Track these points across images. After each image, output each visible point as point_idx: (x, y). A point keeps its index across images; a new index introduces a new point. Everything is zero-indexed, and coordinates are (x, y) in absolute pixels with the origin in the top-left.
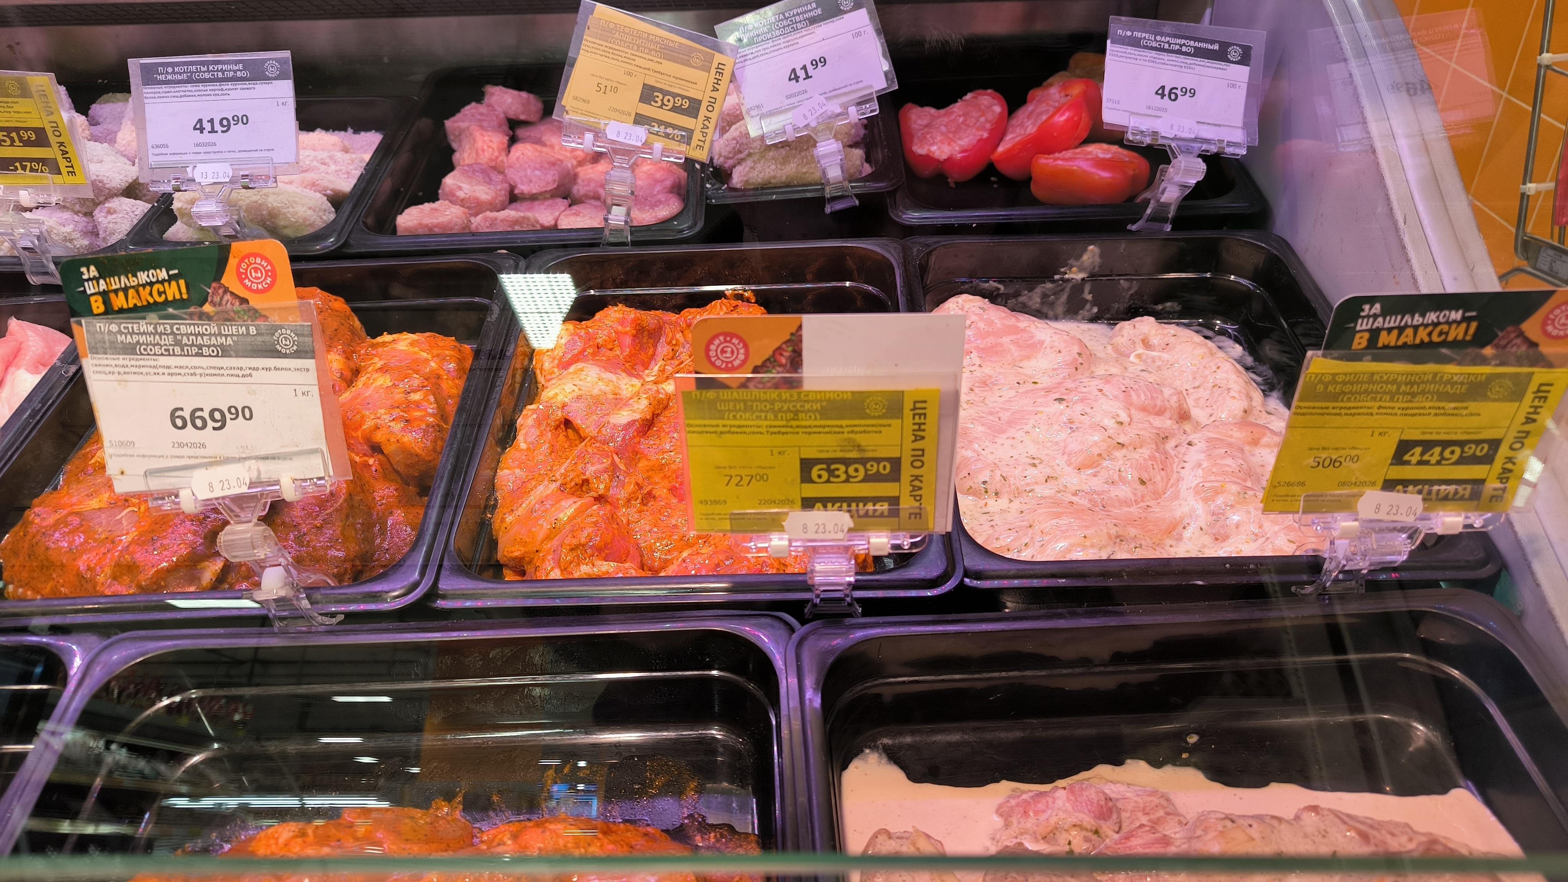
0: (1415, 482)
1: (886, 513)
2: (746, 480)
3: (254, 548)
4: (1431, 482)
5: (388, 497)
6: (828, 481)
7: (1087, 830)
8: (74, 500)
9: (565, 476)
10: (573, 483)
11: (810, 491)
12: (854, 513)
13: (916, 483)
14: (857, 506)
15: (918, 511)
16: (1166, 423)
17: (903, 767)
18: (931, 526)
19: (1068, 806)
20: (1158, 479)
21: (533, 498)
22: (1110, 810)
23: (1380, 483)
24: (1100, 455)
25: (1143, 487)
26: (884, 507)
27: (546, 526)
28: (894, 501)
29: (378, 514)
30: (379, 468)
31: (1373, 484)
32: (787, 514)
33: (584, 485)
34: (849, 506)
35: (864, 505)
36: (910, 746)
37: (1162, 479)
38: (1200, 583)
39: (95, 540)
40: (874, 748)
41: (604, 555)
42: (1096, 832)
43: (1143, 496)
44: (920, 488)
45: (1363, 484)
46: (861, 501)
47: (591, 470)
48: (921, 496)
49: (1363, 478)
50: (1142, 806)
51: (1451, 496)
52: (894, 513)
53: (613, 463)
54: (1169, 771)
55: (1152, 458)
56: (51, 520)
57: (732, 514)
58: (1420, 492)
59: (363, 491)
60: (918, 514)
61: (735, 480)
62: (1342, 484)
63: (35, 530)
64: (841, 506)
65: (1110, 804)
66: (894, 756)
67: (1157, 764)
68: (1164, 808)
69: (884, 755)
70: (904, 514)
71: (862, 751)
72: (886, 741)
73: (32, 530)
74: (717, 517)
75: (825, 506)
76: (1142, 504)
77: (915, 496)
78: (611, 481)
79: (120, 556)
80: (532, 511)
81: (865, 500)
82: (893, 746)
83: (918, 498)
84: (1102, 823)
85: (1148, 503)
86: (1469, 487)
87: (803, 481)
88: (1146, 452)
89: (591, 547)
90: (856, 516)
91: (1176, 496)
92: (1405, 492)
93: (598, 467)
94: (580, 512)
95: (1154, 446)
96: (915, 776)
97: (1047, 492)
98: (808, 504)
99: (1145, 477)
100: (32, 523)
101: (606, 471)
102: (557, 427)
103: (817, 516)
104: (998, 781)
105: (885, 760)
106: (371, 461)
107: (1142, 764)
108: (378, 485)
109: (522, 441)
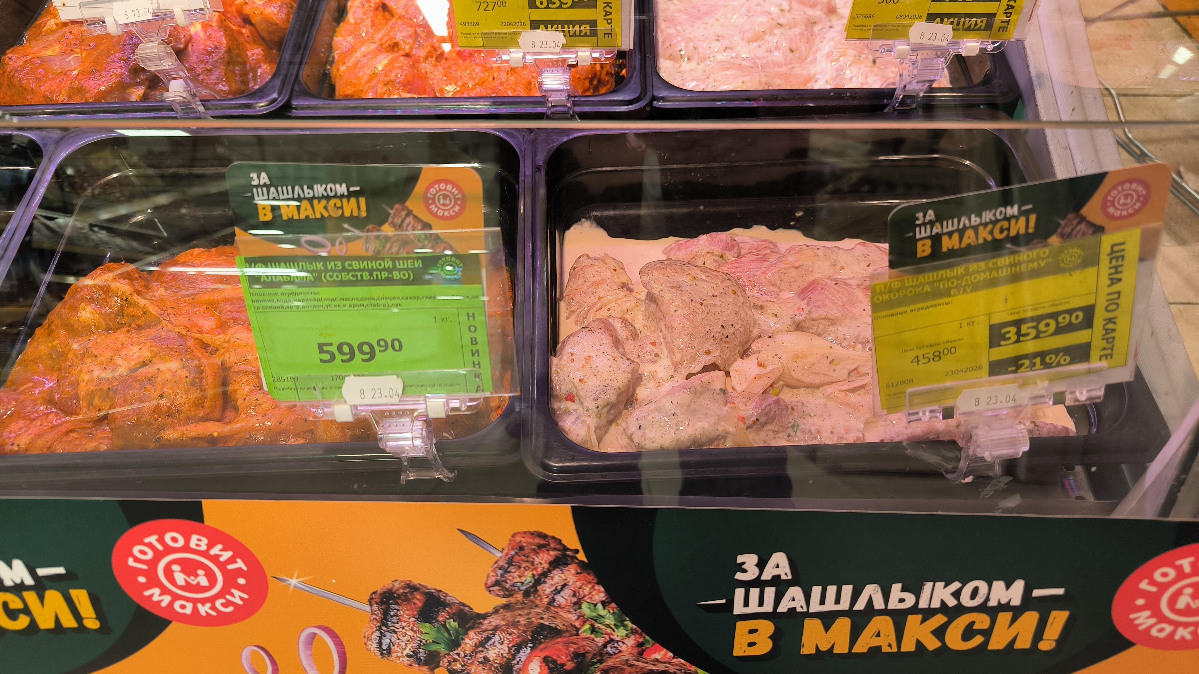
0: (949, 16)
1: (588, 34)
2: (491, 5)
3: (161, 60)
4: (959, 16)
5: (257, 55)
6: (547, 7)
7: (716, 255)
8: (34, 50)
9: (381, 39)
10: (387, 45)
11: (537, 15)
12: (566, 32)
13: (608, 9)
14: (569, 27)
15: (609, 31)
16: (817, 13)
17: (605, 229)
18: (619, 44)
19: (707, 244)
20: (803, 48)
21: (358, 54)
22: (733, 246)
23: (925, 16)
24: (764, 32)
25: (791, 54)
26: (587, 28)
27: (369, 72)
28: (593, 23)
29: (250, 67)
30: (250, 35)
31: (920, 17)
32: (520, 33)
33: (394, 46)
34: (563, 27)
35: (573, 27)
36: (612, 218)
37: (806, 49)
38: (811, 105)
39: (53, 74)
40: (588, 218)
41: (407, 89)
42: (721, 256)
43: (791, 60)
44: (611, 13)
45: (914, 17)
46: (571, 24)
47: (399, 37)
48: (611, 19)
49: (914, 12)
50: (756, 246)
51: (972, 27)
52: (594, 33)
53: (416, 32)
54: (780, 232)
55: (802, 34)
56: (20, 63)
57: (482, 34)
58: (952, 23)
59: (239, 49)
60: (609, 35)
61: (484, 5)
62: (900, 17)
63: (10, 69)
64: (557, 28)
65: (734, 242)
66: (601, 223)
67: (772, 227)
68: (770, 248)
69: (594, 222)
70: (600, 35)
71: (580, 220)
72: (595, 214)
73: (9, 69)
74: (473, 36)
75: (547, 28)
76: (790, 66)
77: (607, 20)
78: (414, 43)
79: (71, 83)
80: (358, 62)
81: (573, 23)
82: (602, 217)
83: (609, 22)
84: (726, 252)
85: (793, 66)
86: (985, 20)
87: (530, 7)
88: (797, 30)
89: (399, 83)
90: (568, 35)
91: (815, 61)
92: (942, 23)
93: (404, 33)
94: (391, 63)
95: (804, 27)
96: (613, 234)
97: (724, 59)
98: (535, 25)
99: (794, 47)
100: (8, 64)
101: (410, 37)
102: (377, 9)
103: (542, 35)
104: (667, 237)
105: (594, 225)
106: (244, 31)
107: (764, 228)
108: (248, 46)
109: (351, 17)
